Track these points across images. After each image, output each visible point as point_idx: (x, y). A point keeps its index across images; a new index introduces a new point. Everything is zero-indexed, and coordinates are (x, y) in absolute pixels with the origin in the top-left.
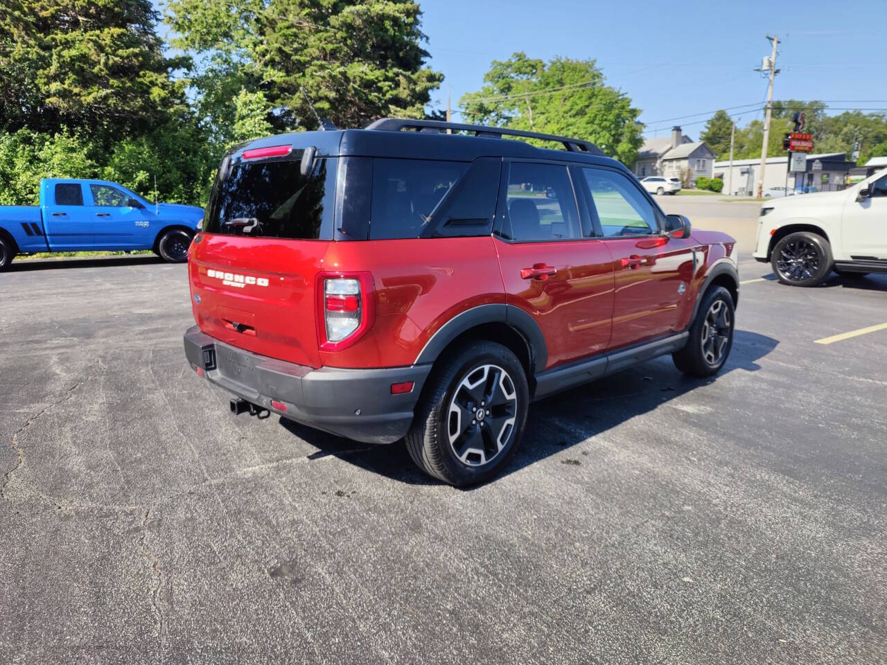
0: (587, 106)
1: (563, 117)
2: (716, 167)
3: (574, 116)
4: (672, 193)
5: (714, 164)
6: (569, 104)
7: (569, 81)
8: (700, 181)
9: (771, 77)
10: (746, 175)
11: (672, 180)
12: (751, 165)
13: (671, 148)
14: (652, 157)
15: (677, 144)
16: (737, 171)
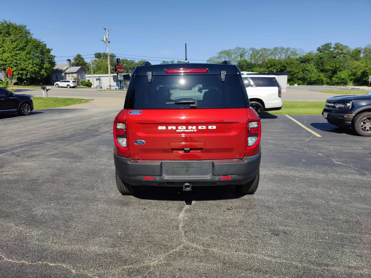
0: (25, 46)
1: (12, 50)
2: (87, 77)
3: (18, 50)
4: (74, 87)
5: (87, 76)
6: (15, 44)
7: (13, 33)
8: (83, 83)
9: (108, 44)
10: (98, 81)
11: (73, 82)
12: (99, 77)
13: (68, 68)
14: (60, 72)
15: (70, 67)
16: (95, 79)
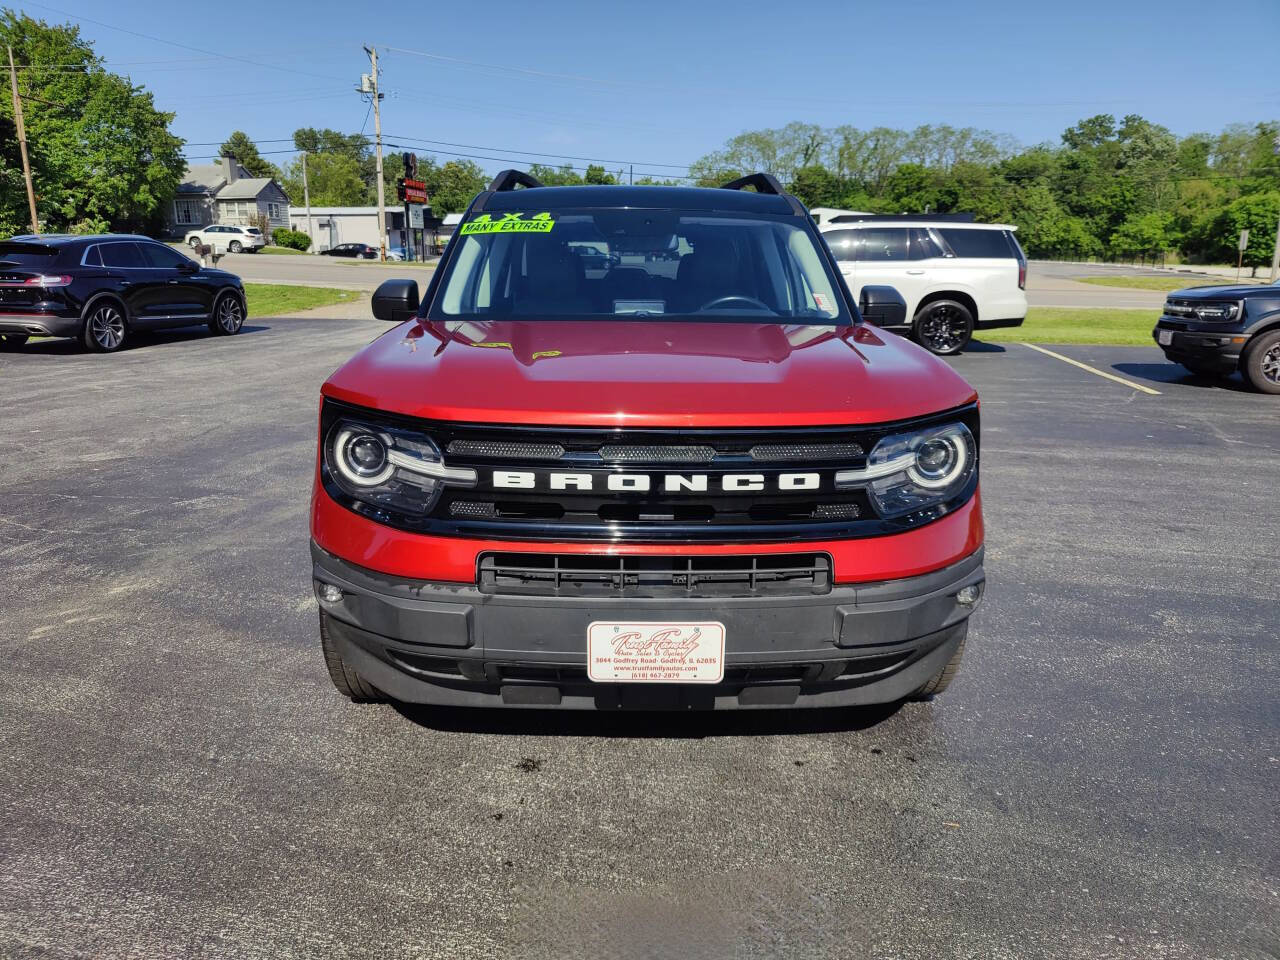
0: (81, 104)
1: (36, 116)
2: (292, 215)
3: (59, 116)
4: (250, 251)
5: (291, 210)
6: (44, 95)
7: (37, 57)
8: (280, 235)
9: (376, 102)
10: (327, 229)
11: (250, 231)
12: (331, 215)
13: (225, 183)
14: (194, 193)
15: (233, 179)
16: (315, 222)
